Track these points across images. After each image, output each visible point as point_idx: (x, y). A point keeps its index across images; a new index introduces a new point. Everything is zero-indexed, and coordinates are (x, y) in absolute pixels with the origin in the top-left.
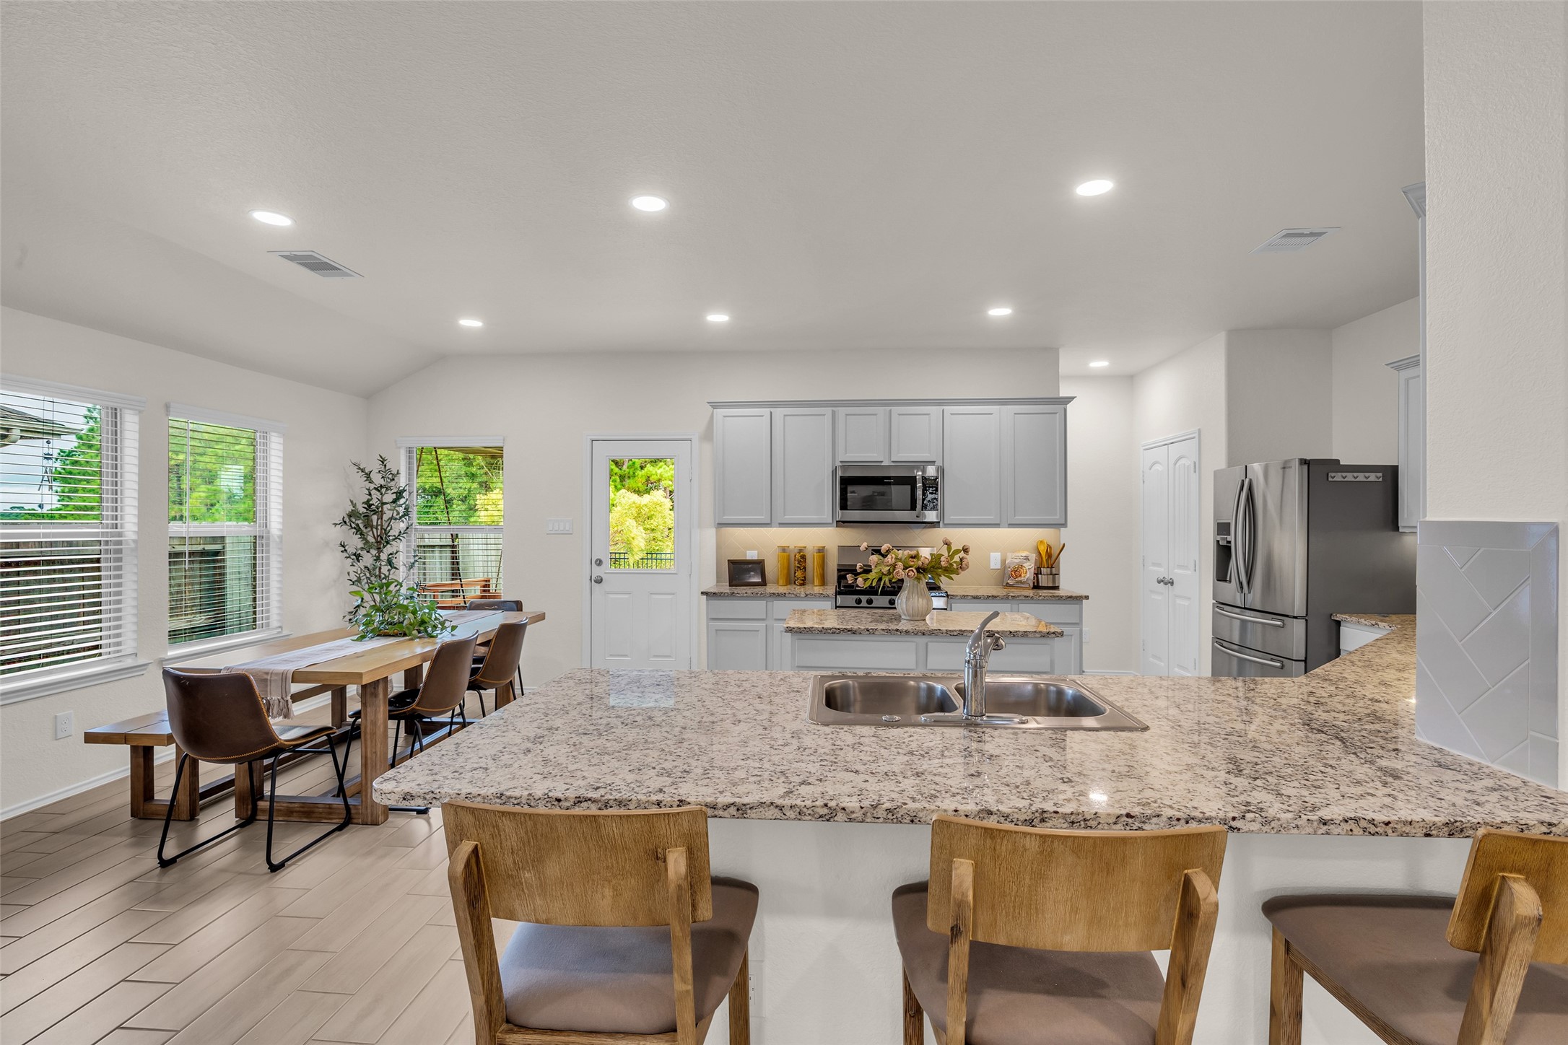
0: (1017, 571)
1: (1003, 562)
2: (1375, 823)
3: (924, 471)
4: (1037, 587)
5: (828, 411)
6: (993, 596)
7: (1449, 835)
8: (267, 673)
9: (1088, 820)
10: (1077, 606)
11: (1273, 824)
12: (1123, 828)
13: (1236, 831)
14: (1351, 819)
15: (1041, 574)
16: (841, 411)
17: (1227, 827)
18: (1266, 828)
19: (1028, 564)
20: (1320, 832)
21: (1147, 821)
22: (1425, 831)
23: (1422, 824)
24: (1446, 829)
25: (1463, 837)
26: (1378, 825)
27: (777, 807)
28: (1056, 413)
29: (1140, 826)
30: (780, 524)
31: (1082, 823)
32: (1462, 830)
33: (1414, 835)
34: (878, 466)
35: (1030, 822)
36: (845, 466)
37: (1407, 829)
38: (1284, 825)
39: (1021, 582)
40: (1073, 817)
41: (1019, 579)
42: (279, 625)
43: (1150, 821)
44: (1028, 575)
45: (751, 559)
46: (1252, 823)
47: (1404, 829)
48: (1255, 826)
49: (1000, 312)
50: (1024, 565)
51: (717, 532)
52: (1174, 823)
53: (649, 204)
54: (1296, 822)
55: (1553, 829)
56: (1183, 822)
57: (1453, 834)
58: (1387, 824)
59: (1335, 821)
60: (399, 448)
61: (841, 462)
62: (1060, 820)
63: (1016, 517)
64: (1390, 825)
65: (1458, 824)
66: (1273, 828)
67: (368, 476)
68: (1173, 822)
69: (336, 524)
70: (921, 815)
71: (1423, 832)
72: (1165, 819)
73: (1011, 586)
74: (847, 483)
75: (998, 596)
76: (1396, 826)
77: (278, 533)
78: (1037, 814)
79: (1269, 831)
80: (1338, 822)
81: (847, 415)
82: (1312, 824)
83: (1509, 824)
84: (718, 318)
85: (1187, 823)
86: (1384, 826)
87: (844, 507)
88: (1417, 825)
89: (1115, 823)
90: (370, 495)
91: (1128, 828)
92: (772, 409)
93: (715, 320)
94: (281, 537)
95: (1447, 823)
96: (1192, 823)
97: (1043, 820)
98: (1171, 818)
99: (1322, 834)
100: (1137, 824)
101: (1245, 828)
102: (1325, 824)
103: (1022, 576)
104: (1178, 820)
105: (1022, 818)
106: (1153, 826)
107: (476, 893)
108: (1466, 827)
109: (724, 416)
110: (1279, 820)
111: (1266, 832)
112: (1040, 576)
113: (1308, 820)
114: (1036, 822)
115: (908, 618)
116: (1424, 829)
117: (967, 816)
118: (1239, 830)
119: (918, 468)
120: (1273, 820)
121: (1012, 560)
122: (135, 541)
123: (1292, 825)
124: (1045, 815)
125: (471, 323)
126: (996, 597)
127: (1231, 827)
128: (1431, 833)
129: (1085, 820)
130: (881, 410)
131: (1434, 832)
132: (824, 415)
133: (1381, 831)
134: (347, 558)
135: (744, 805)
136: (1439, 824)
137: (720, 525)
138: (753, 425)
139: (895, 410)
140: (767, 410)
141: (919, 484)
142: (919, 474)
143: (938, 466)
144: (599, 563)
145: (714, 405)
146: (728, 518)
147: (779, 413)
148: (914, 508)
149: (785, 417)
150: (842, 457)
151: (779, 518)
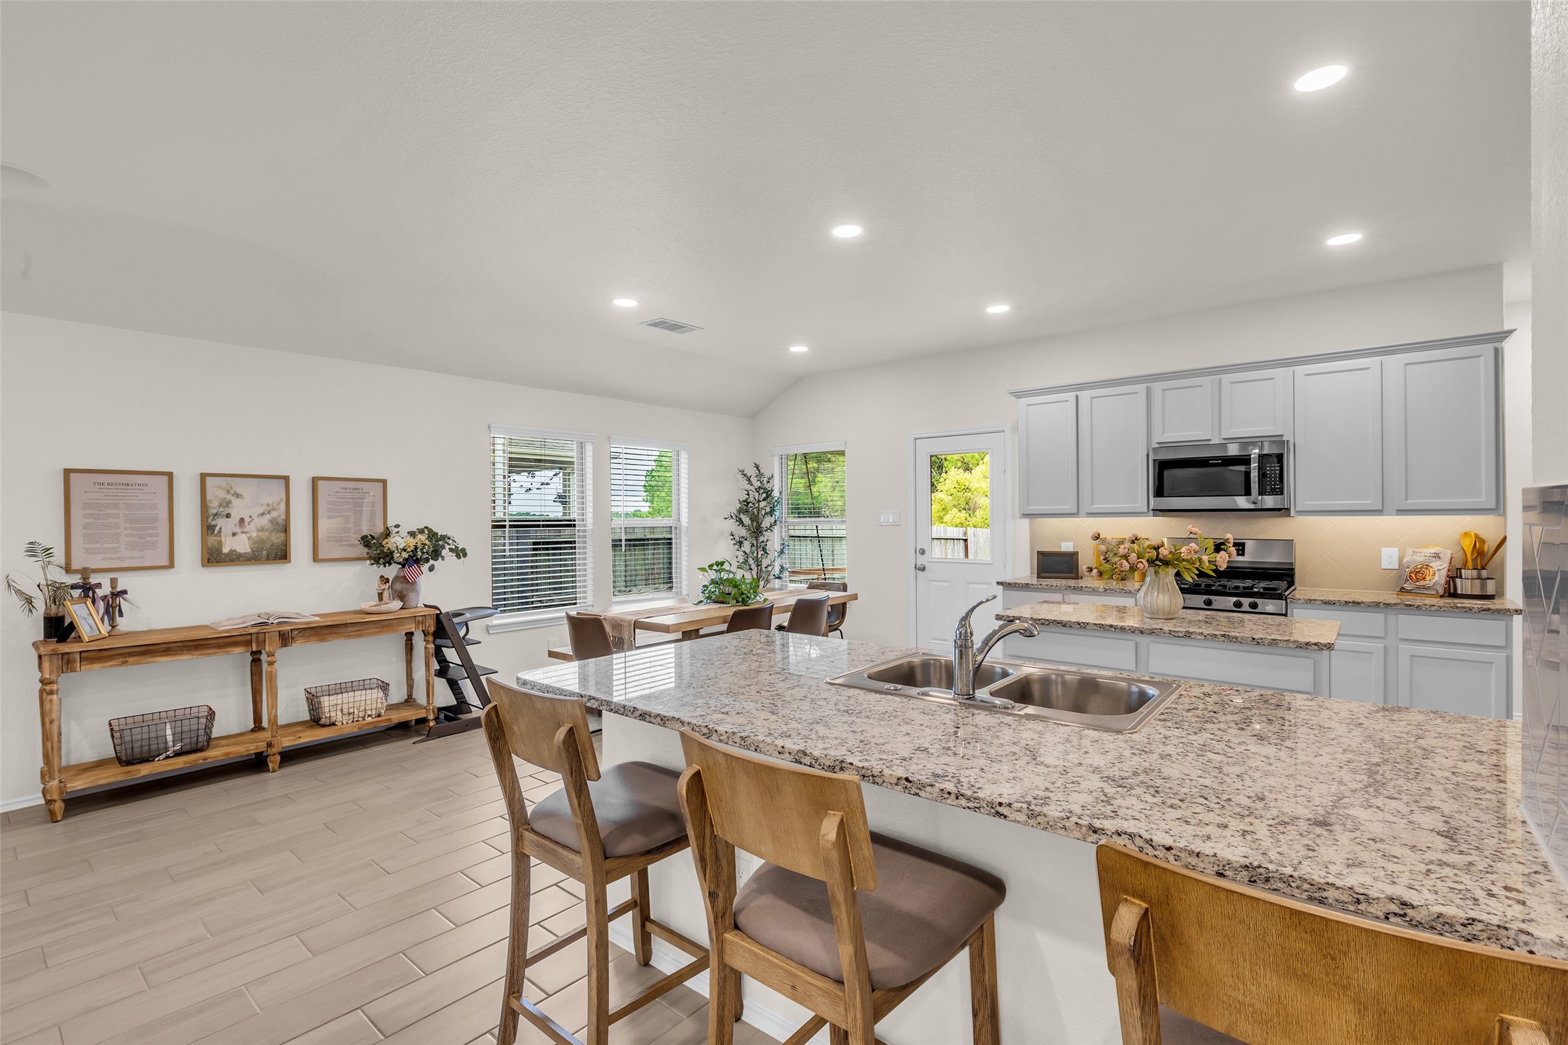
0: (1418, 573)
1: (1401, 560)
2: (1154, 844)
3: (1261, 448)
4: (1451, 593)
5: (1141, 388)
6: (1354, 602)
7: (1250, 881)
8: (622, 620)
9: (876, 777)
10: (1503, 623)
11: (1039, 819)
12: (903, 790)
13: (1002, 817)
14: (1125, 833)
15: (1461, 577)
16: (1157, 387)
17: (994, 811)
18: (1031, 822)
19: (1438, 563)
20: (1090, 839)
21: (922, 788)
22: (1216, 868)
23: (1212, 859)
24: (1245, 873)
25: (1269, 889)
26: (1157, 847)
27: (681, 722)
28: (1480, 356)
29: (917, 791)
30: (1088, 514)
31: (871, 778)
32: (1267, 880)
33: (1202, 870)
34: (1205, 444)
35: (832, 769)
36: (1164, 446)
37: (1193, 861)
38: (1051, 823)
39: (1424, 587)
40: (864, 771)
41: (1422, 583)
42: (687, 593)
43: (926, 789)
44: (1436, 578)
45: (1066, 550)
46: (1018, 813)
47: (1189, 860)
48: (1022, 818)
49: (1345, 239)
50: (1431, 565)
51: (1030, 523)
52: (946, 796)
53: (847, 231)
54: (1064, 822)
55: (1409, 911)
56: (953, 796)
57: (1255, 881)
58: (1169, 849)
59: (1106, 831)
60: (774, 456)
61: (1158, 443)
62: (854, 772)
63: (1408, 501)
64: (1172, 851)
65: (1261, 870)
66: (1039, 823)
67: (749, 479)
68: (944, 795)
69: (726, 519)
70: (761, 745)
71: (1214, 869)
72: (938, 790)
73: (1409, 592)
74: (1163, 466)
75: (1362, 603)
76: (1179, 854)
77: (686, 525)
78: (837, 763)
79: (1035, 825)
80: (1110, 833)
81: (1164, 390)
82: (1081, 828)
83: (1338, 888)
84: (998, 309)
85: (957, 798)
86: (1164, 850)
87: (1159, 492)
88: (1207, 860)
89: (896, 784)
90: (748, 494)
91: (907, 791)
92: (1077, 393)
93: (998, 312)
94: (687, 528)
95: (1246, 866)
96: (961, 799)
97: (842, 769)
98: (943, 790)
99: (1092, 842)
100: (914, 790)
101: (1011, 816)
102: (1095, 832)
103: (1428, 578)
104: (949, 793)
105: (828, 763)
106: (928, 794)
107: (497, 734)
108: (1273, 877)
109: (1028, 405)
110: (1045, 815)
111: (1033, 826)
112: (1458, 581)
113: (1076, 823)
114: (837, 769)
115: (1148, 616)
116: (1216, 866)
117: (790, 753)
118: (1005, 817)
119: (1254, 444)
120: (1039, 815)
121: (1415, 557)
122: (592, 530)
123: (1059, 824)
124: (844, 765)
125: (799, 349)
126: (1359, 603)
127: (997, 812)
128: (1226, 873)
129: (873, 776)
130: (1206, 381)
131: (1227, 873)
132: (1137, 393)
133: (1161, 856)
134: (735, 544)
135: (665, 717)
136: (1235, 865)
137: (1026, 515)
138: (1057, 412)
139: (1227, 378)
140: (1073, 395)
141: (1254, 465)
142: (1255, 452)
143: (1279, 441)
144: (923, 552)
145: (1018, 395)
146: (1033, 509)
147: (1085, 396)
148: (1248, 492)
149: (1094, 400)
150: (1159, 437)
151: (1086, 507)
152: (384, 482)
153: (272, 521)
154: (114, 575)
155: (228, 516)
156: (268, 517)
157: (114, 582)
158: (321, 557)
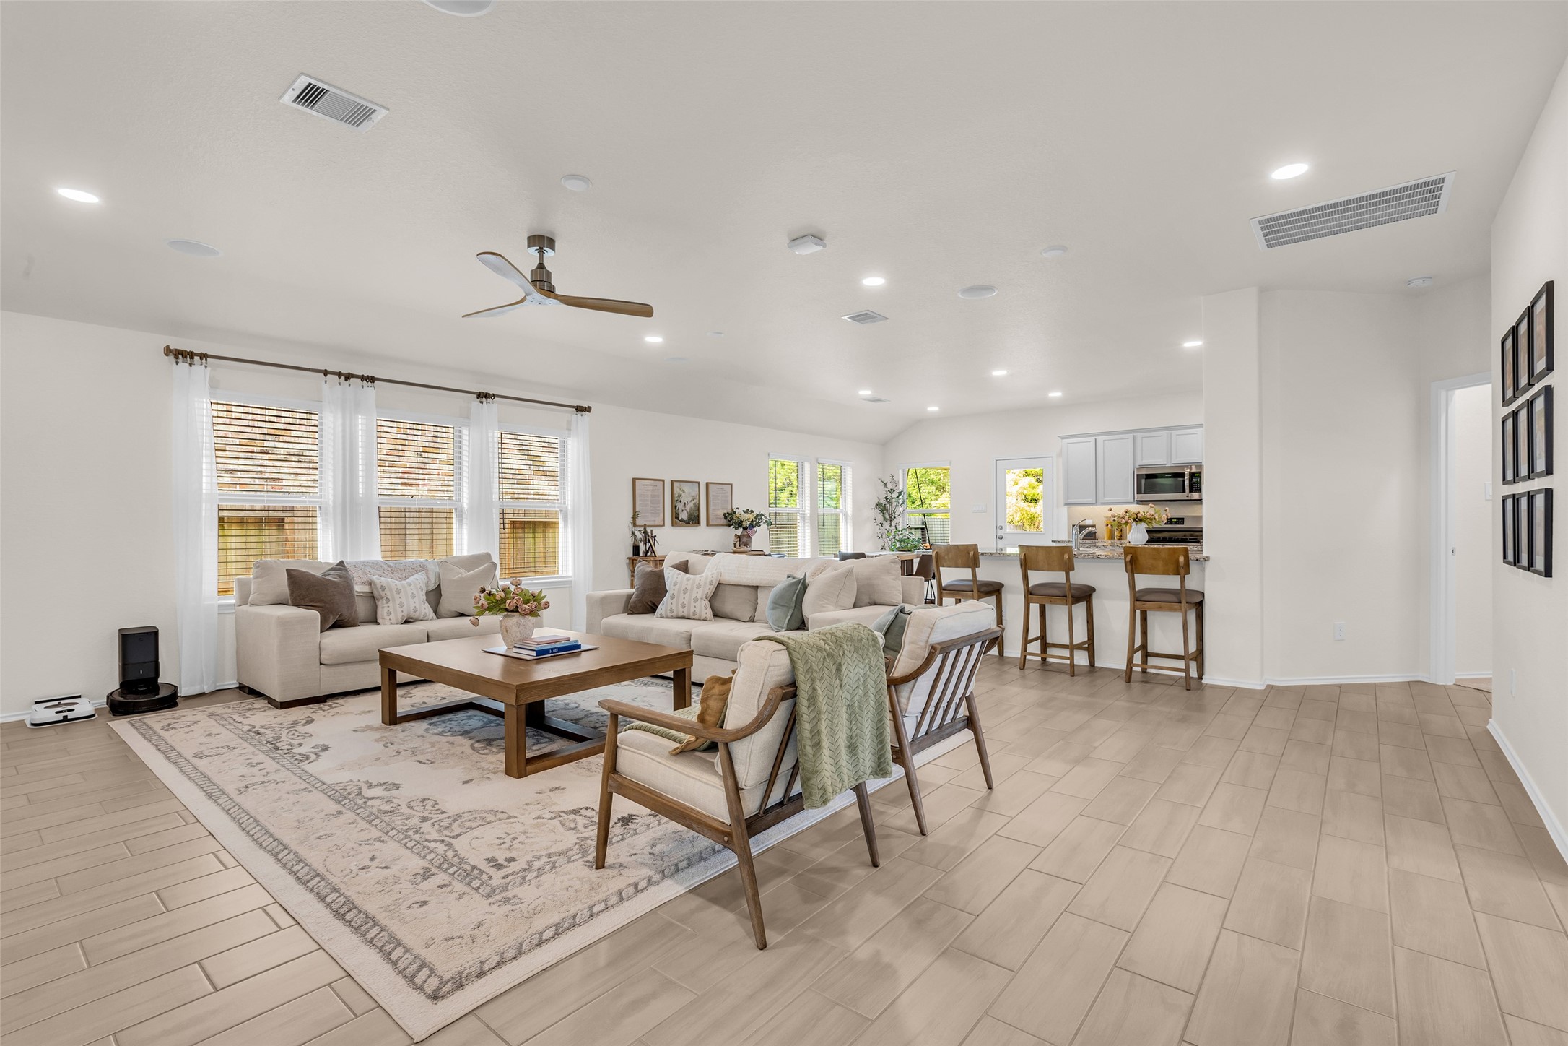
3: (1191, 469)
5: (1131, 436)
16: (1139, 436)
30: (1103, 503)
34: (1163, 467)
36: (1142, 467)
51: (1069, 510)
60: (900, 470)
61: (1140, 466)
67: (885, 484)
74: (1142, 478)
81: (1143, 438)
87: (1139, 492)
90: (886, 494)
92: (1096, 438)
109: (1069, 444)
119: (1187, 467)
130: (1164, 433)
132: (1128, 439)
137: (1066, 505)
138: (1086, 447)
139: (1174, 432)
140: (1094, 438)
141: (1187, 477)
142: (1187, 471)
143: (1200, 466)
144: (1001, 528)
145: (1062, 438)
146: (1070, 501)
147: (1100, 439)
148: (1184, 491)
149: (1106, 442)
150: (1140, 462)
151: (1101, 499)
152: (731, 485)
153: (694, 504)
154: (652, 528)
155: (681, 501)
156: (693, 502)
157: (652, 531)
158: (710, 523)
